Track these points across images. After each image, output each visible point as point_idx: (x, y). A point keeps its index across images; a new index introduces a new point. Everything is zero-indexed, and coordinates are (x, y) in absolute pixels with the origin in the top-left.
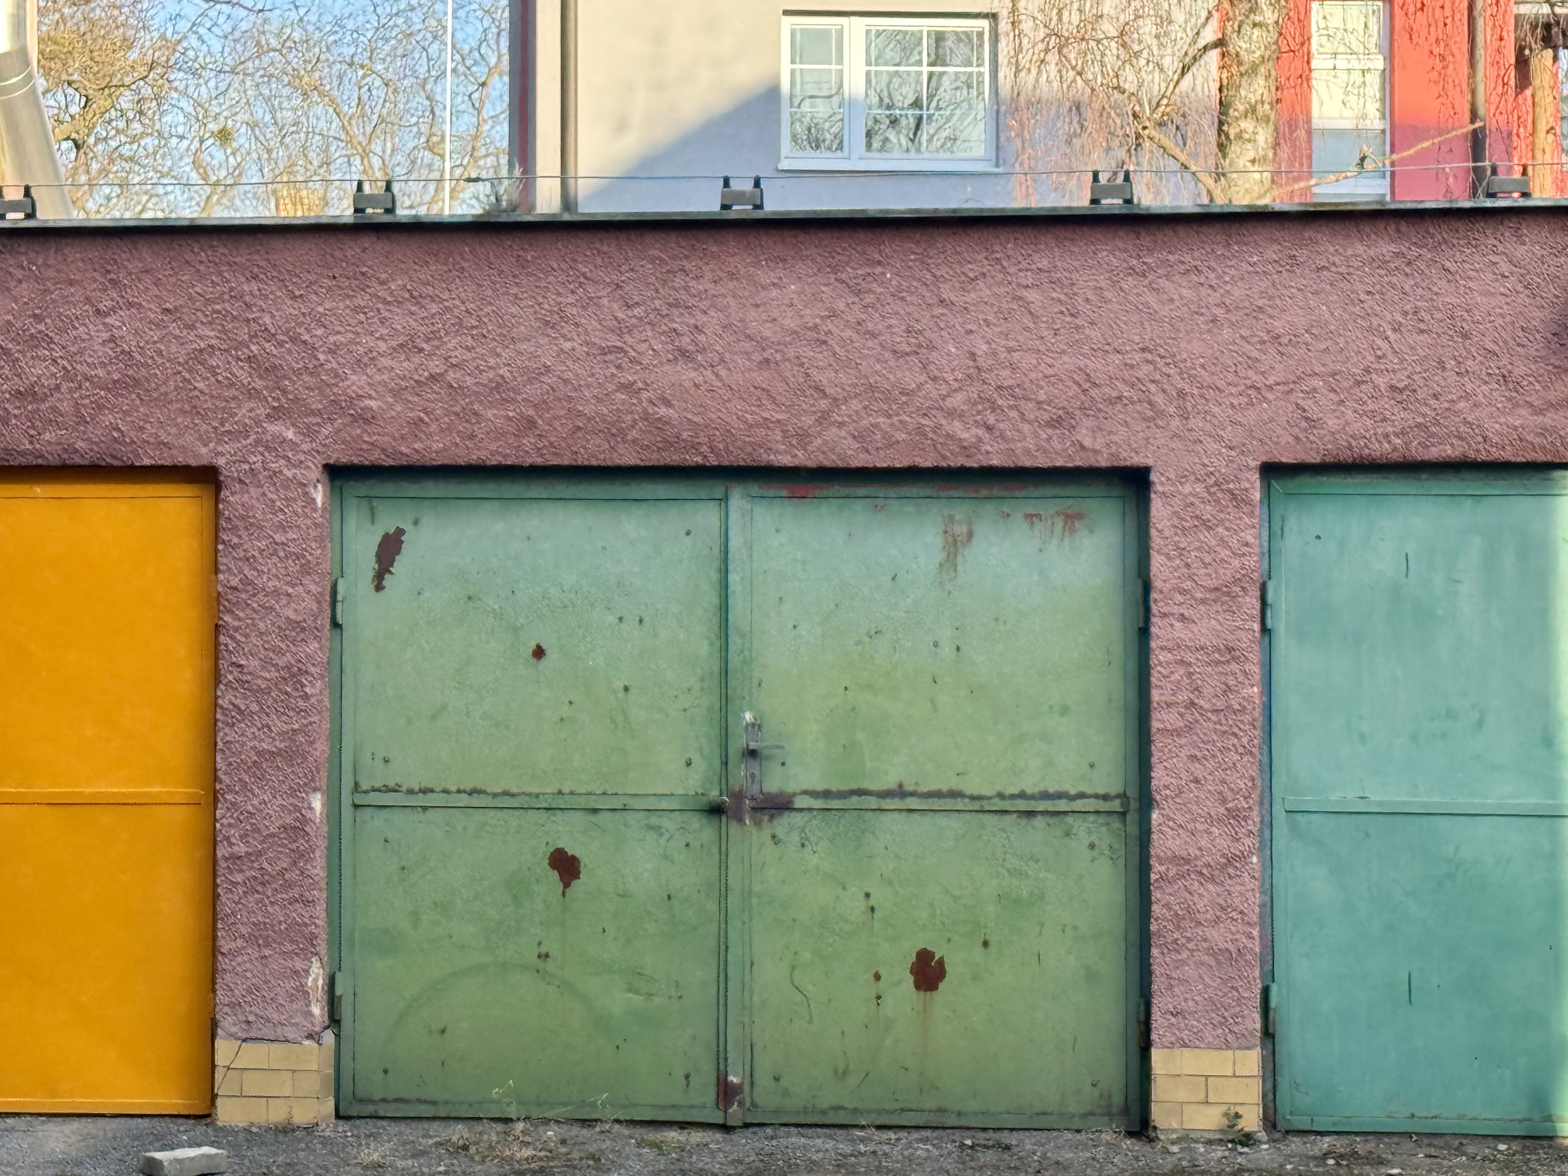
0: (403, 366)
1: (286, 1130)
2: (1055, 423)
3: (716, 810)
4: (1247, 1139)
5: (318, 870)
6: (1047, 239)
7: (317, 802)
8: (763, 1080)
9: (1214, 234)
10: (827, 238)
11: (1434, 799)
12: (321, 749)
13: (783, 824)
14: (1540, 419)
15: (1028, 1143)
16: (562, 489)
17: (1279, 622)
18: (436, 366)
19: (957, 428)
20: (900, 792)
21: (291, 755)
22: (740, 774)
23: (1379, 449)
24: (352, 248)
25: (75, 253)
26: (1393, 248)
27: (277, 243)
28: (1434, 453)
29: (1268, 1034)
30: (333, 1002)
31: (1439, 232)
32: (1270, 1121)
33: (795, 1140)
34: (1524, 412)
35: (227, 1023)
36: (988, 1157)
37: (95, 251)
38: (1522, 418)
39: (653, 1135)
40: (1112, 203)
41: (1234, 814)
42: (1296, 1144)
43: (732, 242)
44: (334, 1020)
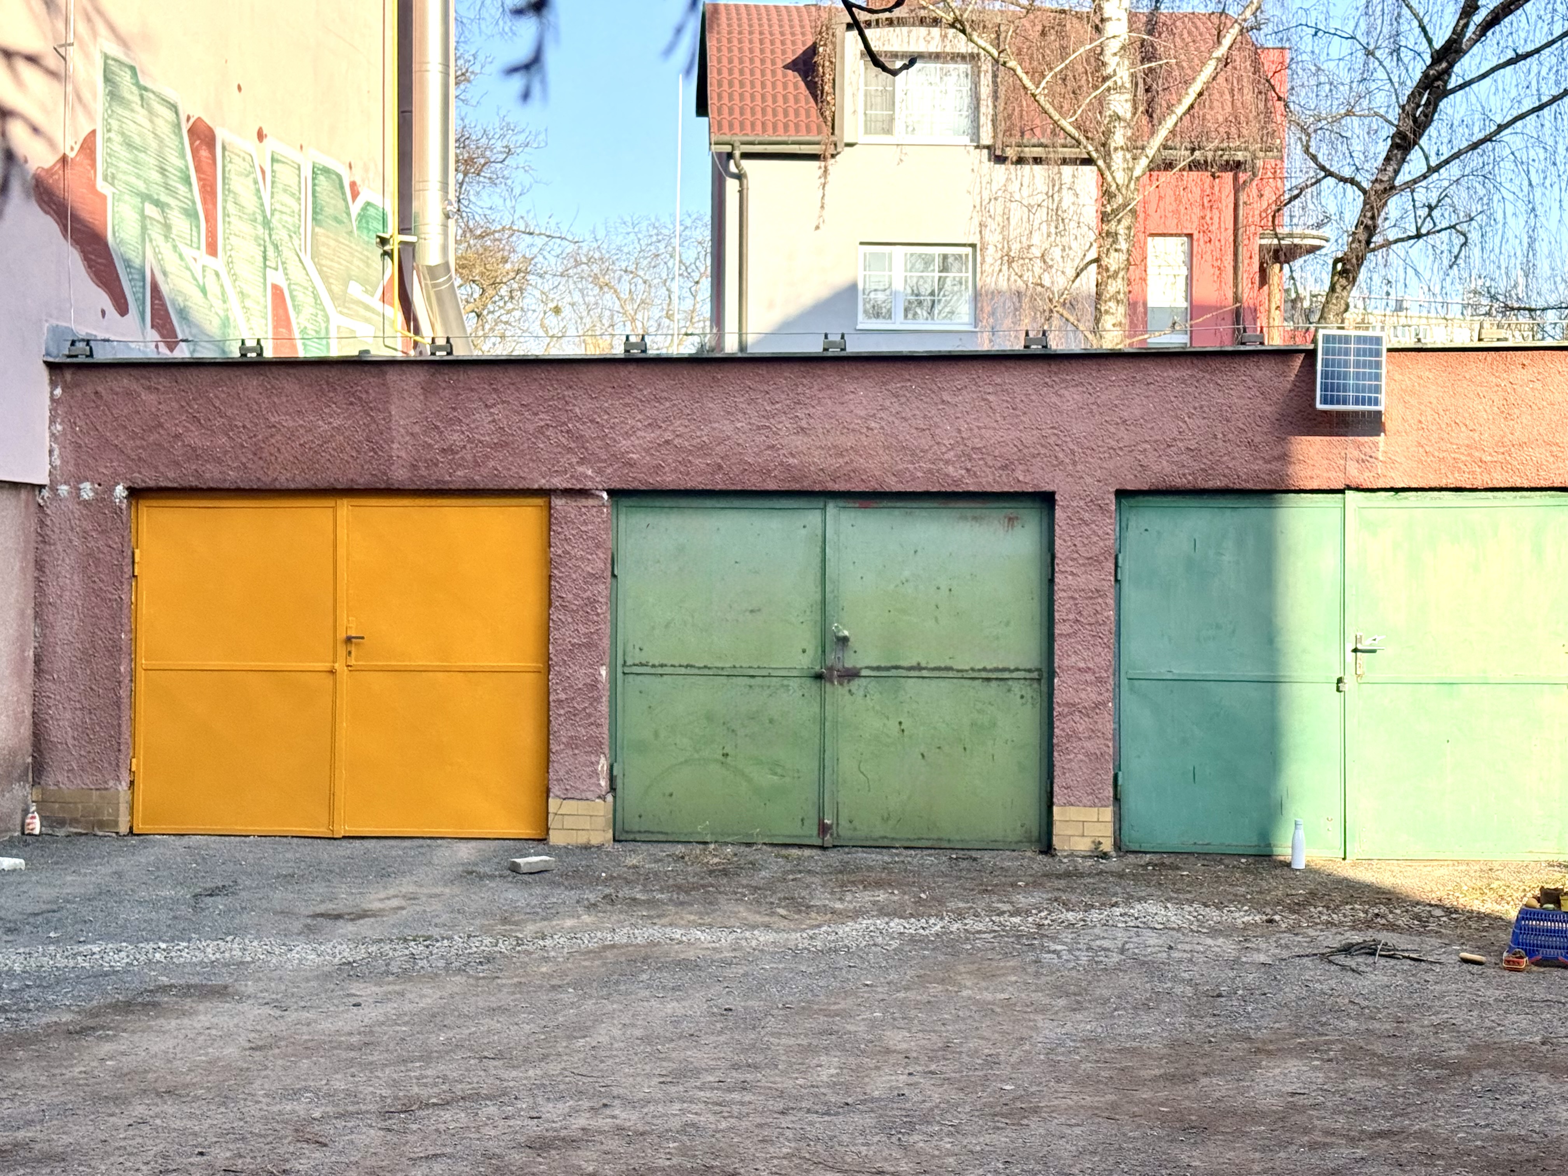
0: (650, 436)
1: (587, 847)
2: (1004, 467)
3: (819, 677)
4: (1105, 856)
5: (604, 707)
6: (1001, 367)
7: (603, 671)
8: (843, 822)
9: (1092, 364)
10: (881, 367)
11: (1211, 673)
12: (606, 643)
13: (855, 684)
14: (1269, 466)
15: (987, 856)
16: (737, 503)
17: (1124, 576)
18: (668, 436)
19: (950, 470)
20: (919, 668)
21: (590, 645)
22: (831, 659)
23: (1180, 482)
24: (623, 372)
25: (474, 373)
26: (1189, 372)
27: (583, 368)
28: (1210, 485)
29: (1117, 799)
30: (612, 779)
31: (1215, 364)
32: (1117, 846)
33: (861, 854)
34: (1260, 462)
35: (555, 790)
36: (964, 864)
37: (484, 373)
38: (1258, 466)
39: (784, 852)
40: (1035, 348)
41: (1100, 680)
42: (1131, 858)
43: (829, 368)
44: (613, 789)
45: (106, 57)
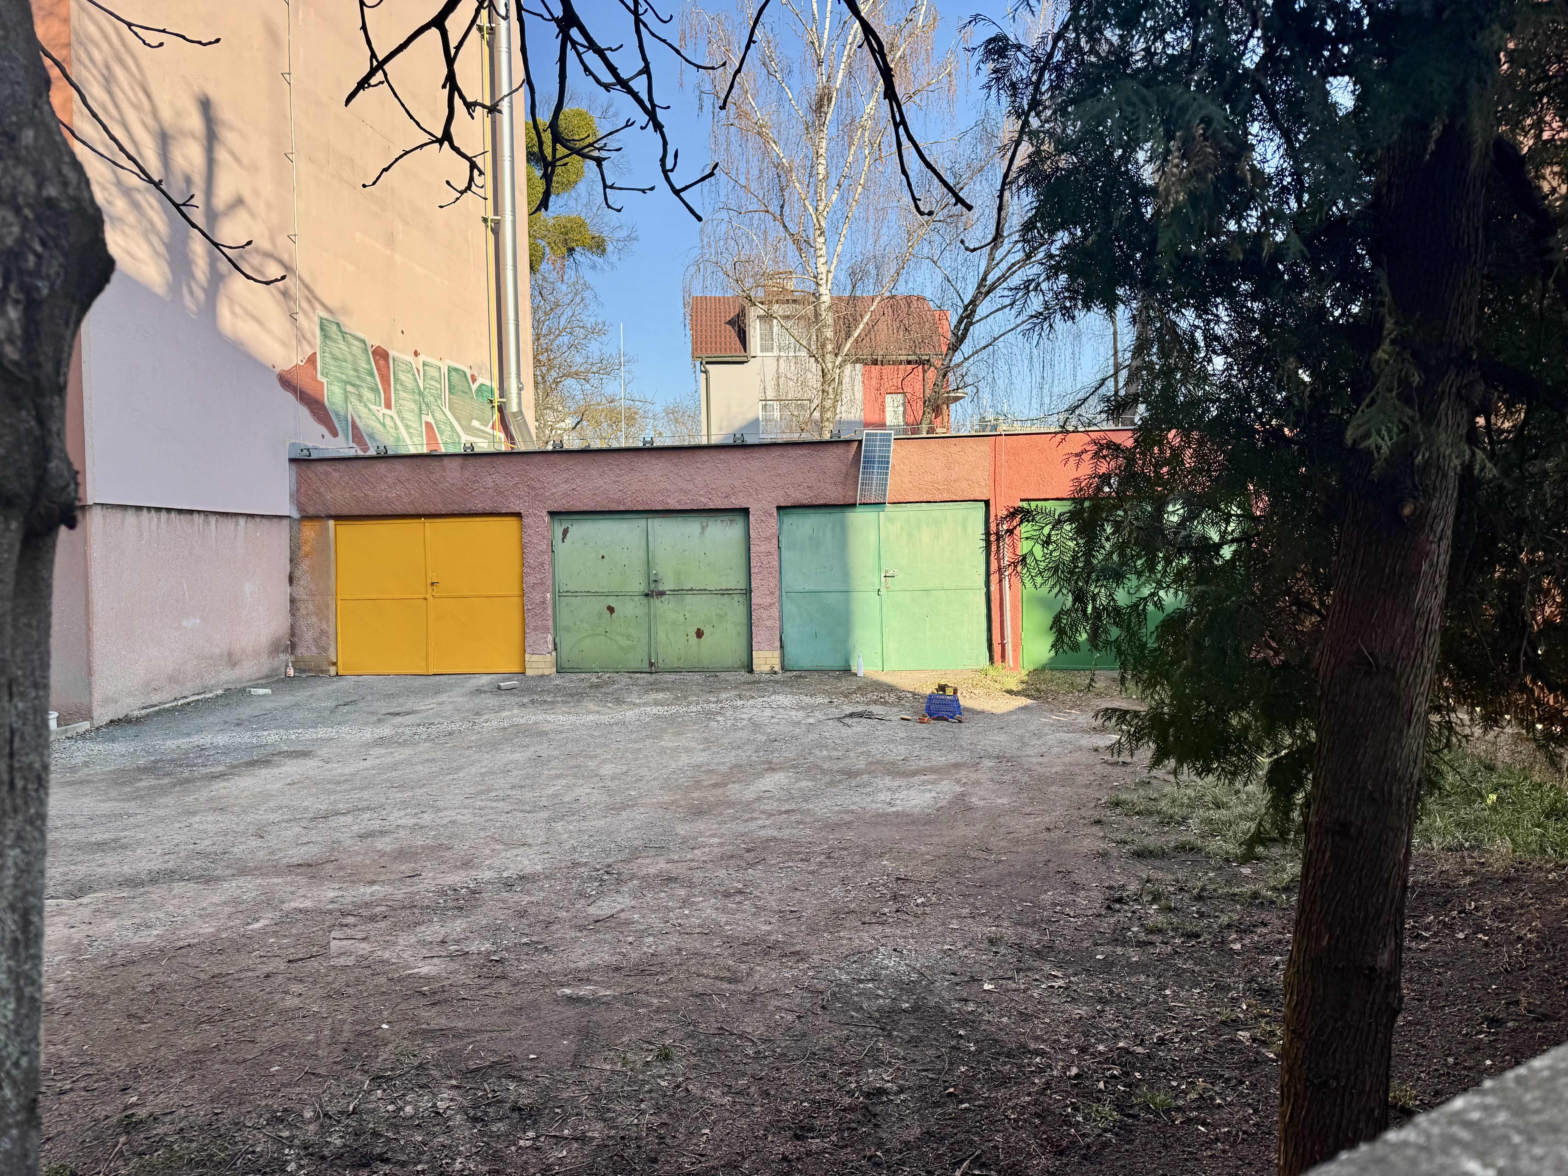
0: (565, 486)
1: (542, 676)
2: (726, 497)
3: (647, 595)
4: (775, 673)
5: (550, 611)
6: (723, 451)
7: (548, 595)
8: (660, 661)
9: (764, 449)
10: (669, 452)
11: (821, 589)
12: (549, 582)
13: (664, 598)
15: (723, 674)
16: (607, 516)
17: (782, 546)
18: (574, 486)
19: (702, 499)
20: (692, 590)
21: (542, 583)
22: (652, 586)
23: (805, 502)
24: (552, 457)
25: (484, 460)
27: (534, 456)
28: (818, 503)
29: (782, 647)
30: (555, 644)
31: (818, 447)
32: (783, 668)
33: (667, 675)
35: (528, 650)
36: (711, 679)
37: (489, 459)
38: (839, 494)
39: (632, 675)
40: (739, 442)
41: (772, 593)
42: (788, 674)
43: (646, 454)
44: (556, 649)
45: (321, 319)
